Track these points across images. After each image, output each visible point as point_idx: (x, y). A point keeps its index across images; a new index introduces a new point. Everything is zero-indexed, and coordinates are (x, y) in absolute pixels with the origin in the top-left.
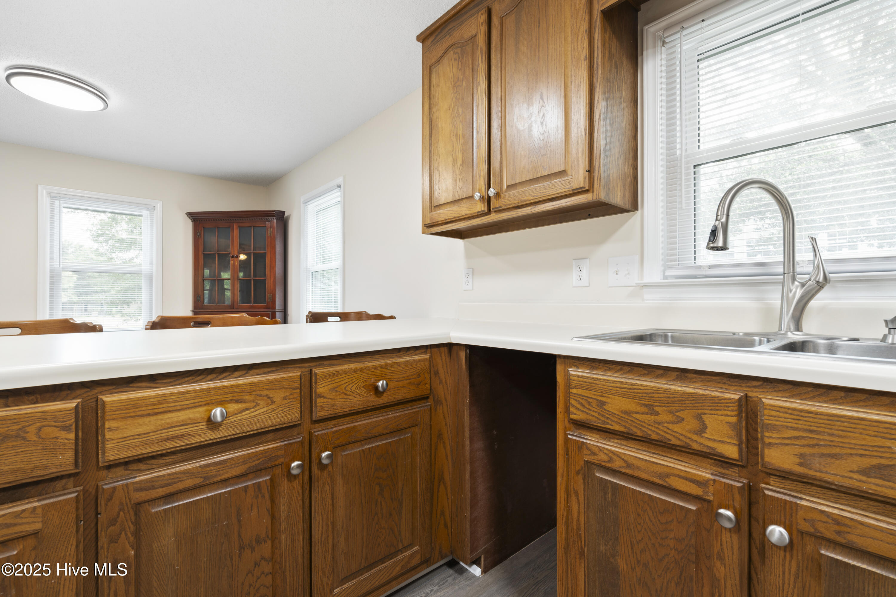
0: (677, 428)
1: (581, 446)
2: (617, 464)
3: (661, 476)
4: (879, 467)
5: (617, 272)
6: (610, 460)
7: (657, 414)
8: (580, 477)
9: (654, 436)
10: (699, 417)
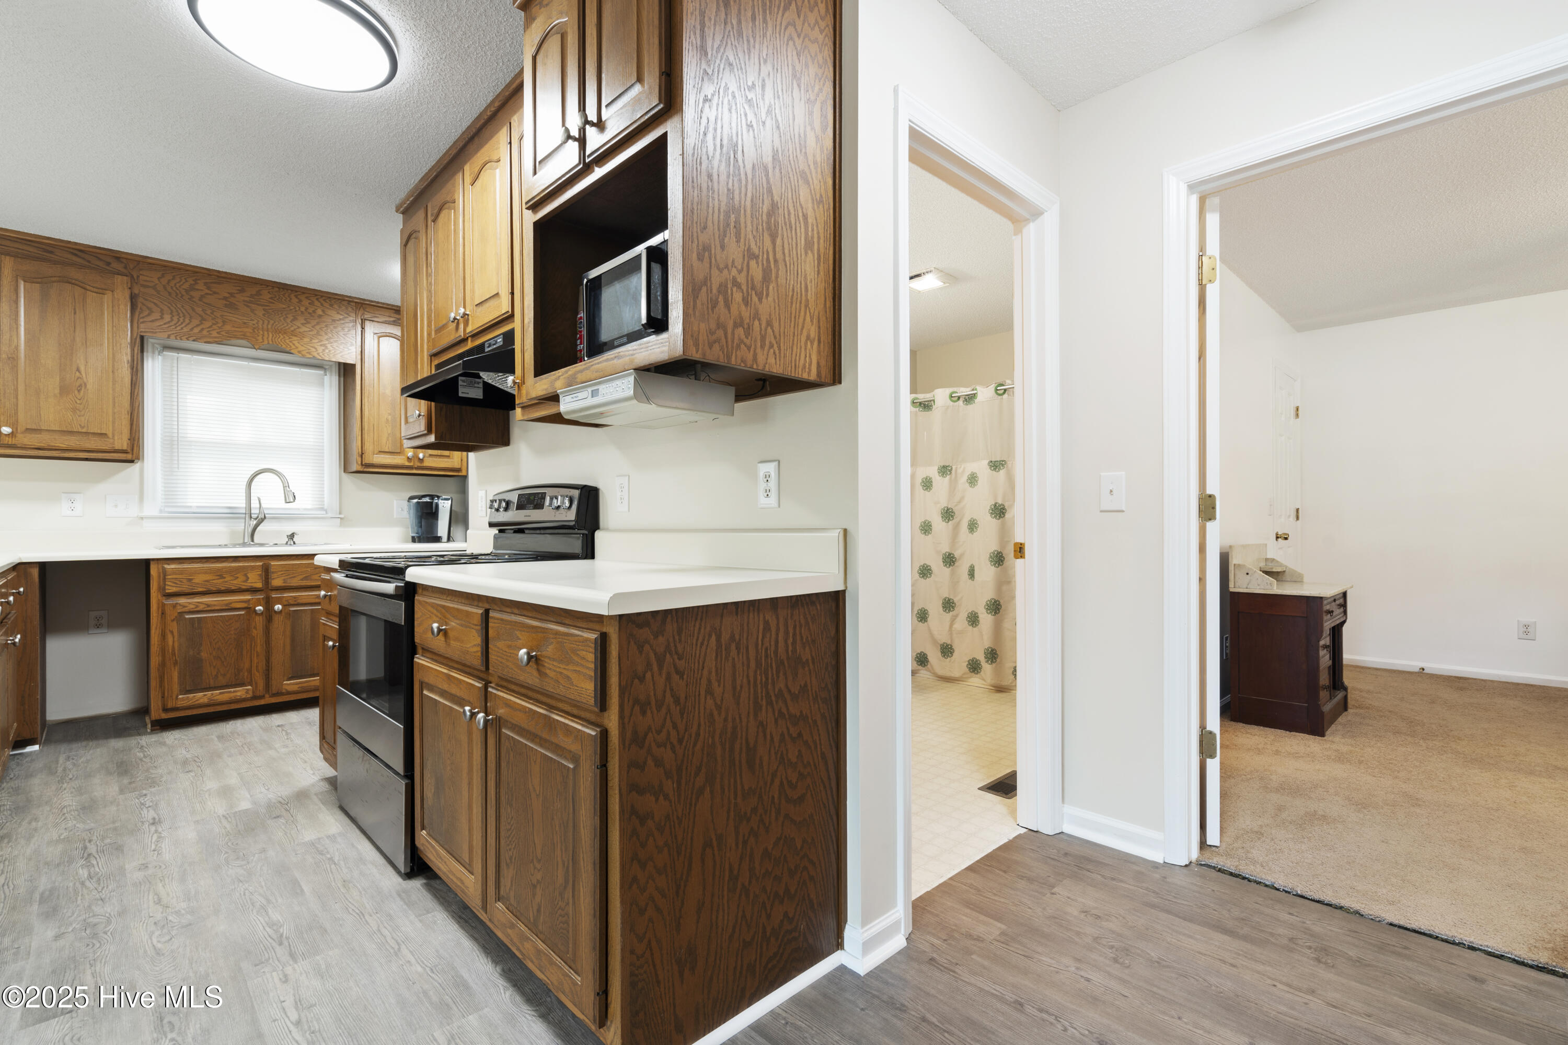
0: (235, 582)
1: (175, 606)
2: (201, 607)
3: (227, 605)
4: (306, 577)
5: (116, 506)
6: (197, 607)
7: (225, 578)
8: (175, 623)
9: (223, 588)
10: (246, 575)
